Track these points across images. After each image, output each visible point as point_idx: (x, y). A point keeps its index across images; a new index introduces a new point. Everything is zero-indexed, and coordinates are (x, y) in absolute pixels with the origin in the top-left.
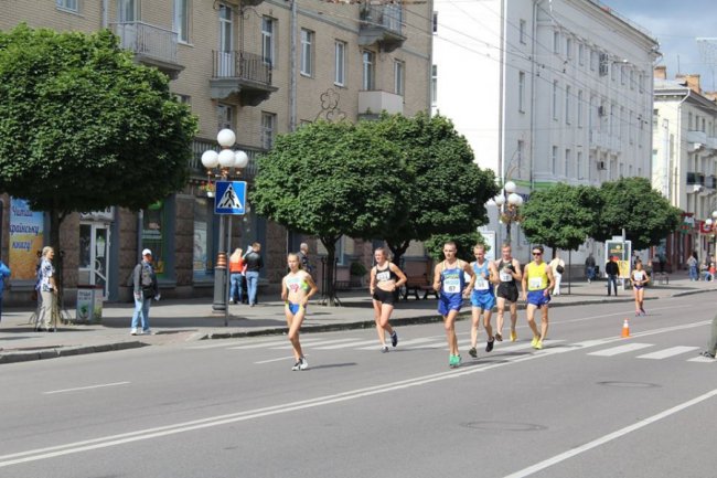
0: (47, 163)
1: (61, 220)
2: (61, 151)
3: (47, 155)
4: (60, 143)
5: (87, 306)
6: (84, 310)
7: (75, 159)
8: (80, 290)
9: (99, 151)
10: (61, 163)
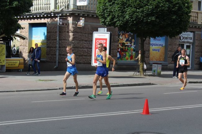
0: (130, 20)
1: (144, 40)
2: (134, 16)
3: (130, 17)
4: (135, 13)
5: (155, 70)
6: (154, 72)
7: (140, 18)
8: (153, 65)
9: (148, 15)
10: (135, 20)
